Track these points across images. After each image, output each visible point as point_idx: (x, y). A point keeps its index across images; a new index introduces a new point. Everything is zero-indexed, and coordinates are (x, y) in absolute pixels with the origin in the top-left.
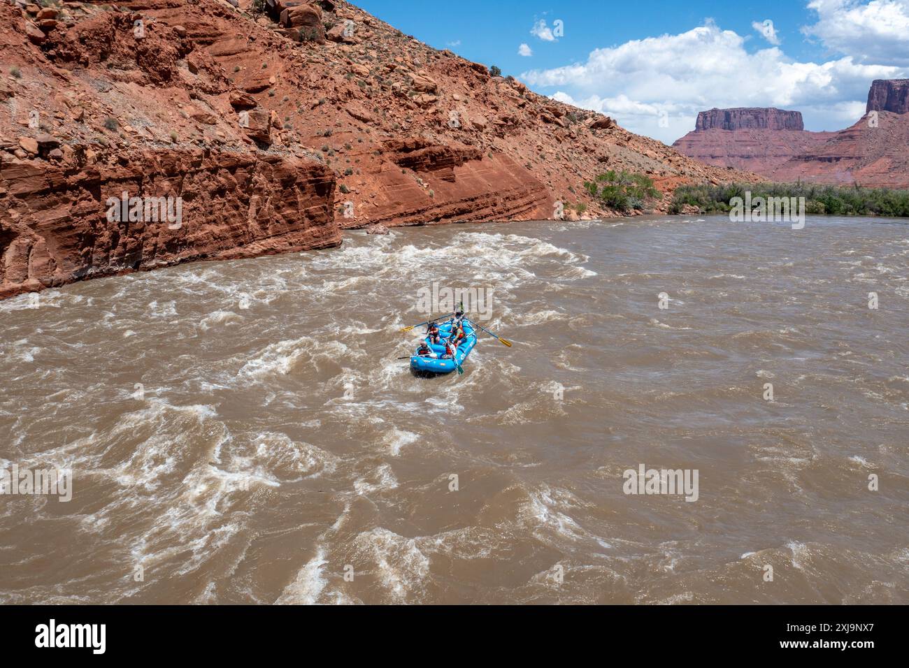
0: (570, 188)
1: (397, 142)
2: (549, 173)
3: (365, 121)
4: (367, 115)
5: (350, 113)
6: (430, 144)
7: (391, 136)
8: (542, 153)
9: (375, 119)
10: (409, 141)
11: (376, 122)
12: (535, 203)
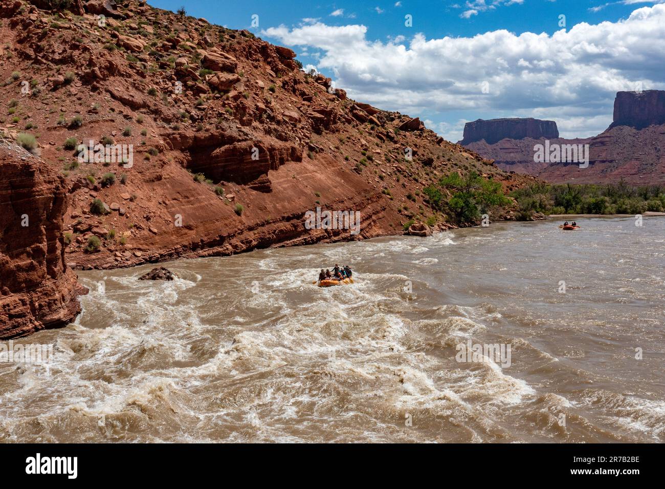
0: (409, 197)
1: (183, 137)
2: (381, 178)
3: (134, 106)
4: (138, 98)
5: (113, 96)
6: (231, 140)
7: (175, 128)
8: (368, 153)
9: (151, 105)
10: (202, 135)
11: (153, 108)
12: (374, 217)
